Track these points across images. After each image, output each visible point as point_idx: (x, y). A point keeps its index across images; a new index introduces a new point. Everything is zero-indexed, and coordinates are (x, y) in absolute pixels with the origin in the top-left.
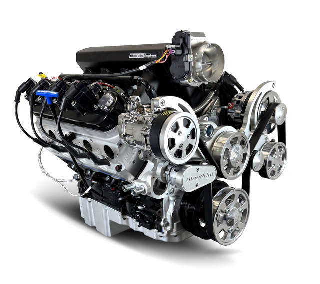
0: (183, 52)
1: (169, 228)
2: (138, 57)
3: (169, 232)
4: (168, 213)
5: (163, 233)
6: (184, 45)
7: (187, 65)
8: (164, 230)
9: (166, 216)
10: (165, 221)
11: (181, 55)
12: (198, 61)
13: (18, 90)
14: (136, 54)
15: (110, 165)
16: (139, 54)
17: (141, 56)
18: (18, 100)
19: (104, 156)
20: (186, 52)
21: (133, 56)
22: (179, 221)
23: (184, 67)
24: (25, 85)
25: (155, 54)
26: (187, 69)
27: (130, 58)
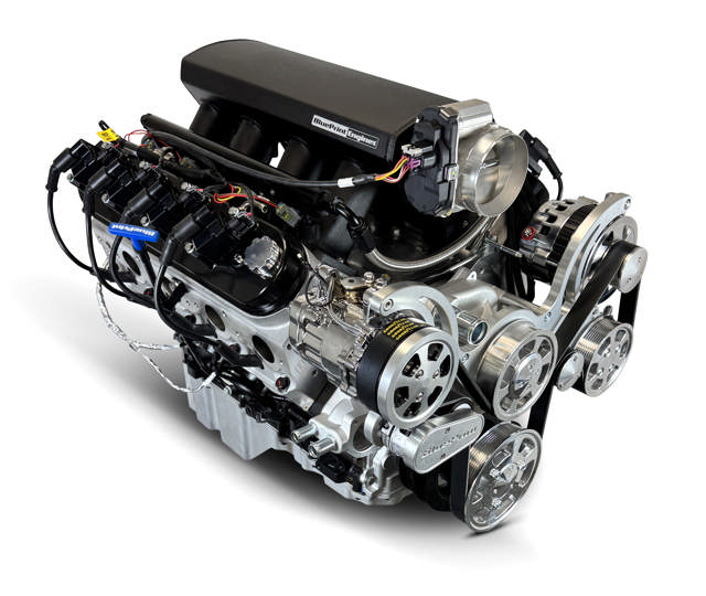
0: (439, 160)
1: (375, 487)
2: (332, 130)
3: (375, 496)
4: (375, 460)
5: (364, 494)
6: (442, 145)
7: (443, 188)
8: (365, 489)
9: (371, 465)
10: (369, 474)
11: (434, 166)
12: (468, 171)
13: (52, 167)
14: (329, 122)
15: (263, 368)
16: (336, 125)
17: (339, 130)
18: (52, 186)
19: (249, 350)
20: (445, 160)
21: (320, 122)
22: (397, 474)
23: (437, 193)
24: (68, 156)
25: (374, 139)
26: (443, 197)
27: (313, 123)
